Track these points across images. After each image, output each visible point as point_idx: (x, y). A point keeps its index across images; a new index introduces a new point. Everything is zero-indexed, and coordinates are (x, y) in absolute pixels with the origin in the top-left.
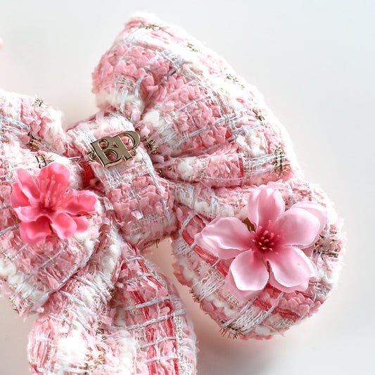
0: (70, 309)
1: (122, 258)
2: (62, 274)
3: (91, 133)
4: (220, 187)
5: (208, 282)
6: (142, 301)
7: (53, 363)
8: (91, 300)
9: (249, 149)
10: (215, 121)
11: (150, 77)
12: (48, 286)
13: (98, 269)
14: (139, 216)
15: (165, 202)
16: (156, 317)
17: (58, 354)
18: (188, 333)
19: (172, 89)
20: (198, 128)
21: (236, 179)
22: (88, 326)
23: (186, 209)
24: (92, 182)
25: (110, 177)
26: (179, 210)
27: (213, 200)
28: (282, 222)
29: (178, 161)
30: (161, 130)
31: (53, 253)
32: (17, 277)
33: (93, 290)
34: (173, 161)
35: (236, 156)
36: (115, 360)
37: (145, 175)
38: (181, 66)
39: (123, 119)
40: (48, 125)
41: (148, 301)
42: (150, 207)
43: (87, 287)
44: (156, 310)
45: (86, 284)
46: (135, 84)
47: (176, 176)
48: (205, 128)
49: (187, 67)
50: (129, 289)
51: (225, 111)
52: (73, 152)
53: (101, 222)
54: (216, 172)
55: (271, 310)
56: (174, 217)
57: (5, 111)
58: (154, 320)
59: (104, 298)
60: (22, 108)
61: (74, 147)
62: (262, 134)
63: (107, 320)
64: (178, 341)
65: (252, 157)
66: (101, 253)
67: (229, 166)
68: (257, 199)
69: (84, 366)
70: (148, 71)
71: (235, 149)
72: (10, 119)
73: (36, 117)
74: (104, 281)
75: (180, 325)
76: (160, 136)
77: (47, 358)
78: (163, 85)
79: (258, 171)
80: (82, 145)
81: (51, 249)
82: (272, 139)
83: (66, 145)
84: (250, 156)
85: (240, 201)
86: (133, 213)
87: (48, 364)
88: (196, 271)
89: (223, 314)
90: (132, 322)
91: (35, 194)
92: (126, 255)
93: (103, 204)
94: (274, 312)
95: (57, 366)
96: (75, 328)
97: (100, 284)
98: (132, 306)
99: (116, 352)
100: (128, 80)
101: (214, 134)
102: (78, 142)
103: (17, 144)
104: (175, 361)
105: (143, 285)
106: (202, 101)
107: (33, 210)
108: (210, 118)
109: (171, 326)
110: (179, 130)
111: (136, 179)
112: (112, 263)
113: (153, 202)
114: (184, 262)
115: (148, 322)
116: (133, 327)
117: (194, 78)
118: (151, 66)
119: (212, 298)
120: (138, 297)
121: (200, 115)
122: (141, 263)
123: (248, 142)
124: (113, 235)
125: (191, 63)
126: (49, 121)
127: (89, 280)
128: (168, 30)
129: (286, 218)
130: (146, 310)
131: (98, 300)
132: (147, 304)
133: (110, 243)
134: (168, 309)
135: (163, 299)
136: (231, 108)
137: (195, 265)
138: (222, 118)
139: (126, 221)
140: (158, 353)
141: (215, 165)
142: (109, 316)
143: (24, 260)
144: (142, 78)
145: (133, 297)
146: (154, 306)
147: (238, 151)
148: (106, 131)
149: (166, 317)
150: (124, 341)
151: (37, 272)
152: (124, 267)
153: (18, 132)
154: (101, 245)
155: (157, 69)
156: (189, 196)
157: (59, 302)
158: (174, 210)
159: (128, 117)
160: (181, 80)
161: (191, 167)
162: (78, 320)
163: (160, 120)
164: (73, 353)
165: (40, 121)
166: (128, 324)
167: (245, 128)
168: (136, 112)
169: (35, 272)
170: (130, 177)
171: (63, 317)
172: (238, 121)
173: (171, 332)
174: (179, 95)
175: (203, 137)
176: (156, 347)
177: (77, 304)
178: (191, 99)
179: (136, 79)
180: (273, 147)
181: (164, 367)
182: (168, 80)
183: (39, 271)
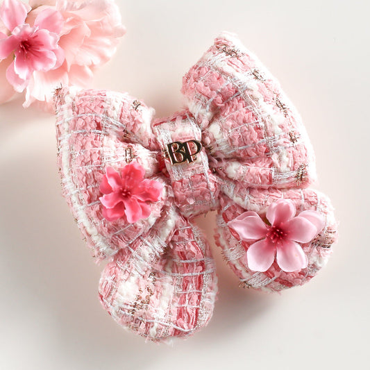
0: (132, 261)
1: (176, 227)
2: (129, 239)
3: (169, 134)
4: (253, 188)
5: (234, 252)
6: (185, 259)
7: (113, 299)
8: (147, 256)
9: (279, 166)
10: (258, 141)
11: (220, 98)
12: (118, 246)
13: (157, 234)
14: (192, 202)
15: (212, 194)
16: (192, 272)
17: (117, 294)
18: (211, 288)
19: (233, 110)
20: (245, 144)
21: (266, 186)
22: (144, 273)
23: (228, 199)
24: (164, 170)
25: (176, 172)
26: (222, 200)
27: (246, 198)
28: (292, 222)
29: (228, 165)
30: (219, 141)
31: (124, 227)
32: (97, 237)
33: (150, 249)
34: (224, 163)
35: (268, 171)
36: (157, 302)
37: (201, 174)
38: (244, 92)
39: (194, 126)
40: (139, 126)
41: (189, 259)
42: (201, 196)
43: (146, 247)
44: (193, 266)
45: (146, 245)
46: (207, 102)
47: (224, 175)
48: (250, 145)
49: (248, 93)
50: (177, 249)
51: (267, 134)
52: (154, 147)
53: (164, 204)
54: (251, 180)
55: (273, 279)
56: (218, 203)
57: (109, 113)
58: (190, 274)
59: (158, 254)
60: (122, 111)
61: (156, 142)
62: (291, 155)
63: (159, 268)
64: (203, 294)
65: (280, 172)
66: (160, 224)
67: (261, 177)
68: (275, 208)
69: (133, 304)
70: (218, 93)
71: (268, 165)
72: (111, 120)
73: (131, 119)
74: (159, 243)
75: (207, 281)
76: (218, 145)
77: (110, 294)
78: (228, 103)
79: (282, 182)
80: (161, 143)
81: (123, 224)
82: (298, 159)
83: (150, 140)
84: (278, 172)
85: (266, 202)
86: (187, 200)
87: (110, 299)
88: (228, 241)
89: (241, 274)
90: (176, 271)
91: (118, 181)
92: (180, 225)
93: (167, 191)
94: (275, 280)
95: (115, 302)
96: (133, 275)
97: (156, 245)
98: (178, 260)
99: (159, 294)
100: (203, 97)
101: (256, 150)
102: (159, 139)
103: (114, 137)
104: (197, 309)
105: (187, 248)
106: (252, 125)
107: (115, 195)
108: (255, 138)
109: (200, 282)
110: (232, 144)
111: (194, 176)
112: (167, 231)
113: (203, 193)
114: (221, 232)
115: (186, 275)
116: (176, 274)
117: (251, 104)
118: (222, 90)
119: (235, 262)
120: (183, 255)
121: (248, 136)
122: (190, 231)
123: (280, 159)
124: (172, 213)
125: (252, 90)
126: (140, 123)
127: (149, 241)
128: (242, 58)
129: (295, 220)
130: (187, 264)
131: (153, 256)
132: (188, 261)
133: (168, 218)
134: (200, 268)
135: (199, 260)
136: (273, 132)
137: (227, 237)
138: (265, 140)
139: (183, 204)
140: (187, 301)
141: (252, 175)
142: (161, 264)
143: (104, 228)
144: (214, 98)
145: (179, 255)
146: (192, 264)
147: (270, 166)
148: (180, 135)
149: (199, 274)
150: (167, 285)
151: (111, 237)
152: (176, 233)
153: (116, 129)
154: (162, 219)
155: (225, 92)
156: (230, 191)
157: (126, 254)
158: (219, 198)
159: (199, 124)
160: (241, 104)
161: (235, 172)
162: (136, 270)
163: (220, 133)
164: (128, 295)
165: (133, 123)
166: (173, 272)
167: (280, 148)
168: (205, 122)
169: (110, 236)
170: (190, 174)
171: (126, 266)
172: (276, 142)
173: (199, 287)
174: (237, 116)
175: (248, 151)
176: (187, 296)
177: (136, 258)
178: (244, 122)
179: (209, 98)
180: (297, 166)
181: (188, 313)
182: (233, 101)
183: (113, 236)
